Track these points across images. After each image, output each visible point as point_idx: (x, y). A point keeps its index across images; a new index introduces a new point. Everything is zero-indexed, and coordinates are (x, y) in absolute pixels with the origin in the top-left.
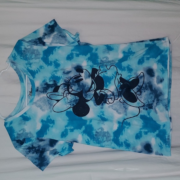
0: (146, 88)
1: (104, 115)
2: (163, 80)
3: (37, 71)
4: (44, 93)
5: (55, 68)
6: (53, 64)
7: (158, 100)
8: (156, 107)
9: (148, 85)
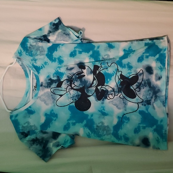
0: (145, 85)
1: (104, 110)
2: (162, 77)
3: (41, 66)
4: (48, 88)
5: (59, 64)
6: (57, 60)
7: (156, 97)
8: (154, 103)
9: (146, 82)
